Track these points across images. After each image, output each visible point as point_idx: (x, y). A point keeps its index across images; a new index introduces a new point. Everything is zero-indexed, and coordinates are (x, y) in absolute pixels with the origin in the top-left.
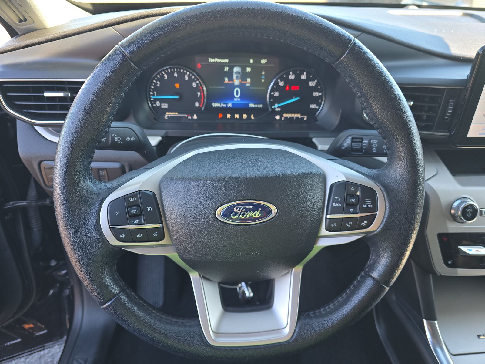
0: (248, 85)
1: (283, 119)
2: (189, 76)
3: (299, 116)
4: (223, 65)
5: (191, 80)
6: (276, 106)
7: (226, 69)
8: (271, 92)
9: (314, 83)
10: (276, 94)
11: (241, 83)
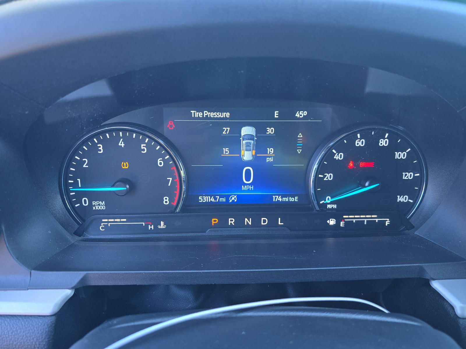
0: (270, 160)
1: (342, 224)
2: (148, 146)
3: (375, 218)
4: (220, 123)
5: (153, 155)
6: (329, 199)
7: (226, 130)
8: (318, 172)
9: (405, 153)
10: (329, 177)
11: (255, 157)
